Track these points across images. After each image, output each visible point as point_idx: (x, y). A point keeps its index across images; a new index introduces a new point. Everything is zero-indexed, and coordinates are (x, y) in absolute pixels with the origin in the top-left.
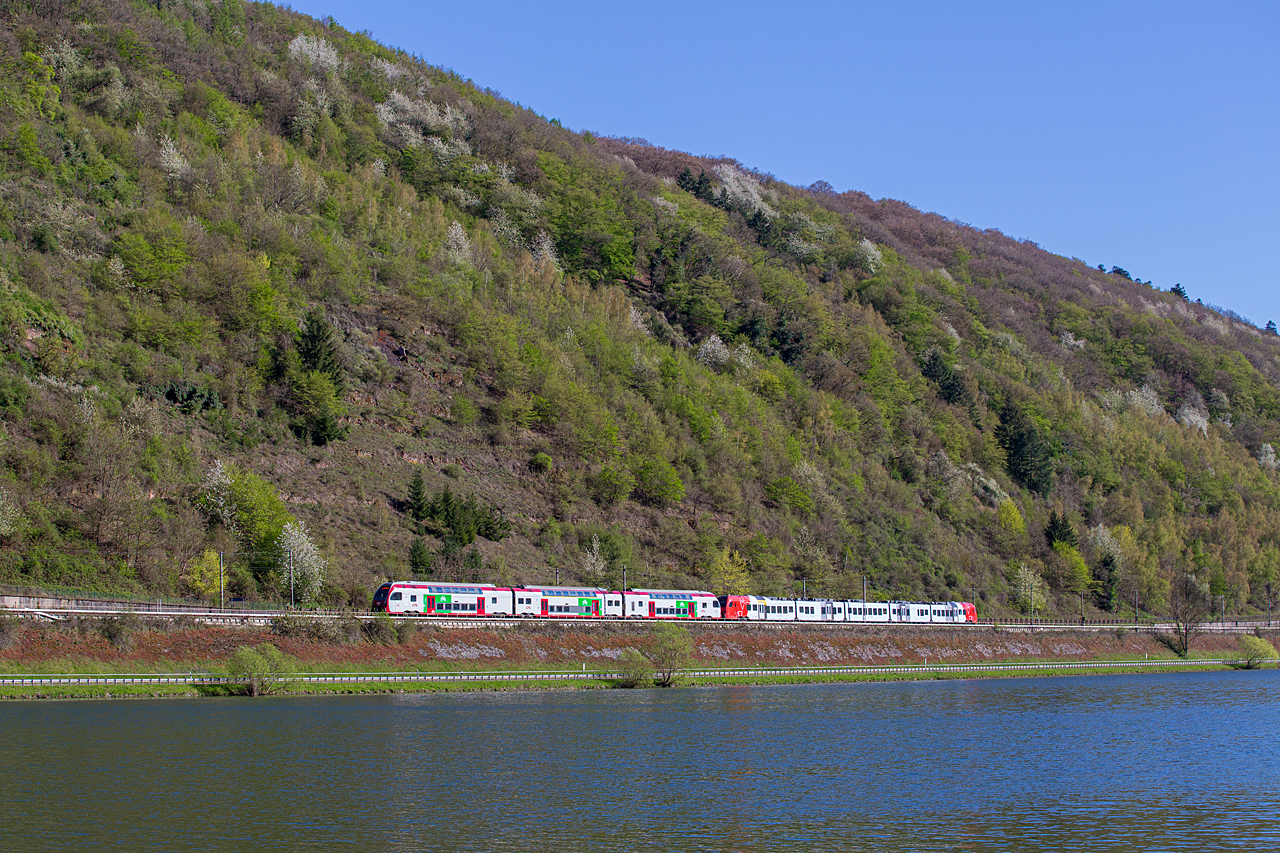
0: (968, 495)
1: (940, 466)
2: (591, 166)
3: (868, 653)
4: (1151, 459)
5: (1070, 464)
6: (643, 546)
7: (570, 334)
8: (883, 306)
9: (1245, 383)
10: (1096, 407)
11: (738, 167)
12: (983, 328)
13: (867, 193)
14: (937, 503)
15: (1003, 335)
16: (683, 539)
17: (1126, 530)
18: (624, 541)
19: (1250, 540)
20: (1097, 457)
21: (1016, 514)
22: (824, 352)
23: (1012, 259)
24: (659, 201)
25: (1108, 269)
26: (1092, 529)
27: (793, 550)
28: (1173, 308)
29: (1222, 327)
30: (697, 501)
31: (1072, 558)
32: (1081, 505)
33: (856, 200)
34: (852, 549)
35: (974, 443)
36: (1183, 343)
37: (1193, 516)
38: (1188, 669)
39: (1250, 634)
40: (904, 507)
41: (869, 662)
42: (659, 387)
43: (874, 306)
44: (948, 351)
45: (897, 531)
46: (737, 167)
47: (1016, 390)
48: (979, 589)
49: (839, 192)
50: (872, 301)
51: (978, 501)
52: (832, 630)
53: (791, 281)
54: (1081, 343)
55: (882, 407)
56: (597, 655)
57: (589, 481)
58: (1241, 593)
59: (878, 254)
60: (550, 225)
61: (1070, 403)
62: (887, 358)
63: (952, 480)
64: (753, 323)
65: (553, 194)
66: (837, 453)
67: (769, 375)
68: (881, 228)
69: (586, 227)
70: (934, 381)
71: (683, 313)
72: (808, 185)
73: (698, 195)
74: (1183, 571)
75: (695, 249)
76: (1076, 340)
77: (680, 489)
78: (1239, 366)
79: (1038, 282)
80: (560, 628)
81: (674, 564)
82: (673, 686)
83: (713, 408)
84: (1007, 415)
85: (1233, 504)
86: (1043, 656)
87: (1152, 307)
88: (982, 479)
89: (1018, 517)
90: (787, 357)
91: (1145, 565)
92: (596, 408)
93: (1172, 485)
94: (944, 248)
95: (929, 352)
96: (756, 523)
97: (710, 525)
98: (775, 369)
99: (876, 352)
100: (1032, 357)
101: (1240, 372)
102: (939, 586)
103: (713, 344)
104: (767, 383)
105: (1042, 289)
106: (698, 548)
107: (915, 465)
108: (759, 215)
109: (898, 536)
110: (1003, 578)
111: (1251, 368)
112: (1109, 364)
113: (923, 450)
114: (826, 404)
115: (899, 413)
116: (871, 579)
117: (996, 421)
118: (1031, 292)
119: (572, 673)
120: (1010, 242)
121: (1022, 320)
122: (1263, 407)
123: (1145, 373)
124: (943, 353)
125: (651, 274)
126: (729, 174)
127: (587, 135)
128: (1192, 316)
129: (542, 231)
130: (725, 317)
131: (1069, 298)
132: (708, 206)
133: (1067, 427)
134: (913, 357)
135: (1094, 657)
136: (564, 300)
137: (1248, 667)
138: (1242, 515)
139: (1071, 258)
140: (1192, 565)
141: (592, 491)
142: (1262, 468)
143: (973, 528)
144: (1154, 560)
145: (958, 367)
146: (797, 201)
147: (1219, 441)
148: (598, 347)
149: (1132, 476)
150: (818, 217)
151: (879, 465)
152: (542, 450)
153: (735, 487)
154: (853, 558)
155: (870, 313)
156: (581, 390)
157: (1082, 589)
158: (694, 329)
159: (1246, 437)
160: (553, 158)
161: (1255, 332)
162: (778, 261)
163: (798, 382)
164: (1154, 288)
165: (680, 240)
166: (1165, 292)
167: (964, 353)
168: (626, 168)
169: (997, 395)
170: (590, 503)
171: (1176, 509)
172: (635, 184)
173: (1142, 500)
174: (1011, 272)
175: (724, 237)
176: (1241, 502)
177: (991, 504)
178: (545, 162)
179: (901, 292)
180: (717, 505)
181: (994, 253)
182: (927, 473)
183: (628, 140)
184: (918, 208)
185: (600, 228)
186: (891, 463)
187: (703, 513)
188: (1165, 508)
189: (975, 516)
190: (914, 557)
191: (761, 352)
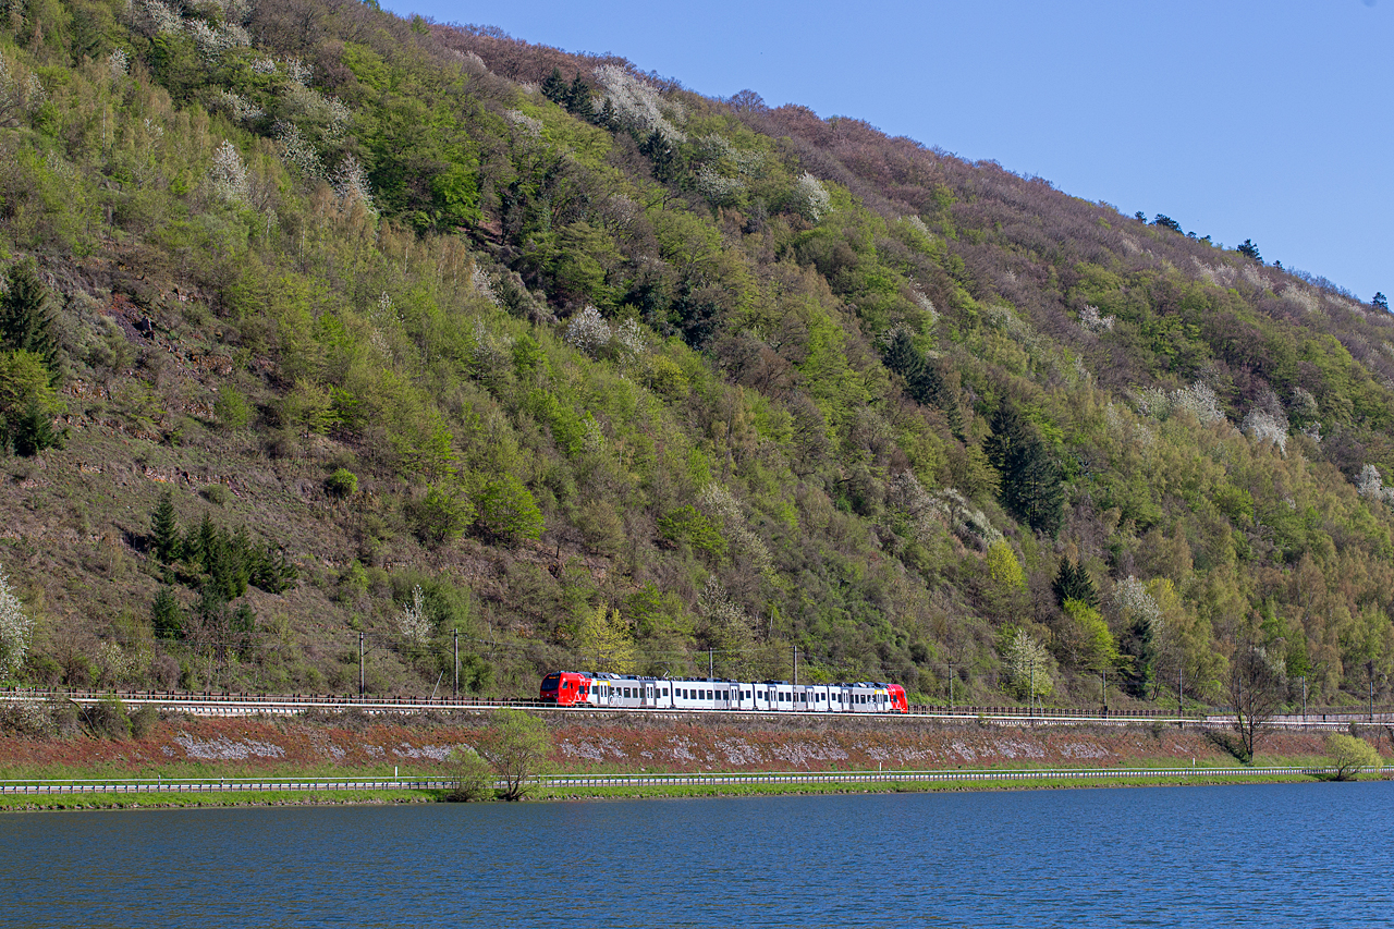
0: (945, 533)
1: (905, 492)
2: (420, 64)
3: (799, 755)
4: (1205, 485)
5: (1090, 492)
6: (485, 605)
7: (385, 302)
8: (831, 268)
9: (1343, 379)
10: (1128, 412)
11: (630, 70)
12: (969, 299)
13: (811, 108)
14: (901, 544)
15: (998, 309)
16: (541, 593)
17: (1168, 584)
18: (459, 594)
19: (1344, 600)
20: (1128, 482)
21: (1010, 558)
22: (745, 331)
23: (1014, 203)
24: (516, 116)
25: (1150, 218)
26: (1120, 583)
27: (696, 609)
28: (1240, 274)
29: (1309, 301)
30: (562, 539)
31: (1092, 623)
32: (1104, 548)
33: (795, 119)
34: (779, 608)
35: (955, 460)
36: (1251, 321)
37: (1263, 565)
38: (1253, 780)
39: (1344, 733)
40: (853, 549)
41: (801, 767)
42: (511, 378)
43: (817, 268)
44: (920, 331)
45: (843, 583)
46: (628, 69)
47: (1015, 386)
48: (959, 666)
49: (772, 107)
50: (815, 261)
51: (959, 542)
52: (749, 722)
53: (700, 231)
54: (1109, 321)
55: (825, 409)
56: (416, 756)
57: (409, 511)
58: (1330, 673)
59: (824, 195)
60: (361, 148)
61: (1090, 406)
62: (834, 340)
63: (922, 512)
64: (645, 290)
65: (366, 104)
66: (761, 472)
67: (664, 362)
68: (827, 157)
69: (411, 151)
70: (900, 373)
71: (547, 274)
72: (728, 96)
73: (570, 109)
74: (1249, 642)
75: (566, 185)
76: (1101, 317)
77: (537, 521)
78: (1331, 356)
79: (1050, 236)
80: (364, 716)
81: (529, 627)
82: (522, 799)
83: (585, 408)
84: (1002, 421)
85: (1320, 550)
86: (1046, 760)
87: (1210, 272)
88: (964, 511)
89: (1015, 564)
90: (693, 337)
91: (1194, 632)
92: (421, 406)
93: (1235, 522)
94: (919, 187)
95: (893, 333)
96: (644, 570)
97: (579, 572)
98: (676, 354)
99: (817, 331)
100: (1038, 340)
101: (1333, 364)
102: (901, 660)
103: (587, 318)
104: (665, 374)
105: (1055, 246)
106: (563, 606)
107: (871, 491)
108: (656, 138)
109: (845, 590)
110: (993, 650)
111: (1348, 359)
112: (1147, 352)
113: (882, 469)
114: (746, 403)
115: (849, 418)
116: (806, 650)
117: (985, 430)
118: (1039, 249)
119: (379, 781)
120: (1011, 179)
121: (1026, 288)
122: (1365, 413)
123: (1198, 364)
124: (913, 334)
125: (503, 220)
126: (617, 78)
127: (417, 22)
128: (1267, 284)
129: (349, 155)
130: (607, 281)
131: (1093, 259)
132: (584, 124)
133: (1087, 440)
134: (870, 340)
135: (1119, 762)
136: (379, 254)
137: (1339, 778)
138: (1334, 565)
139: (1097, 202)
140: (1261, 635)
141: (414, 523)
142: (1364, 499)
143: (952, 581)
144: (1206, 625)
145: (935, 354)
146: (713, 120)
147: (1302, 461)
148: (425, 321)
149: (1176, 509)
150: (741, 142)
151: (819, 491)
152: (343, 466)
153: (616, 520)
154: (781, 620)
155: (813, 278)
156: (399, 380)
157: (1104, 666)
158: (563, 297)
159: (1341, 455)
160: (368, 52)
161: (1357, 309)
162: (683, 202)
163: (708, 373)
164: (1214, 245)
165: (544, 171)
166: (1230, 252)
167: (943, 335)
168: (469, 68)
169: (987, 393)
170: (411, 541)
171: (1240, 556)
172: (482, 93)
173: (1190, 543)
174: (1012, 221)
175: (606, 168)
176: (1332, 547)
177: (978, 547)
178: (355, 58)
179: (855, 248)
180: (591, 544)
181: (987, 194)
182: (887, 503)
183: (475, 29)
184: (883, 131)
185: (430, 151)
186: (836, 488)
187: (570, 557)
188: (1224, 554)
189: (954, 563)
190: (868, 620)
191: (655, 330)
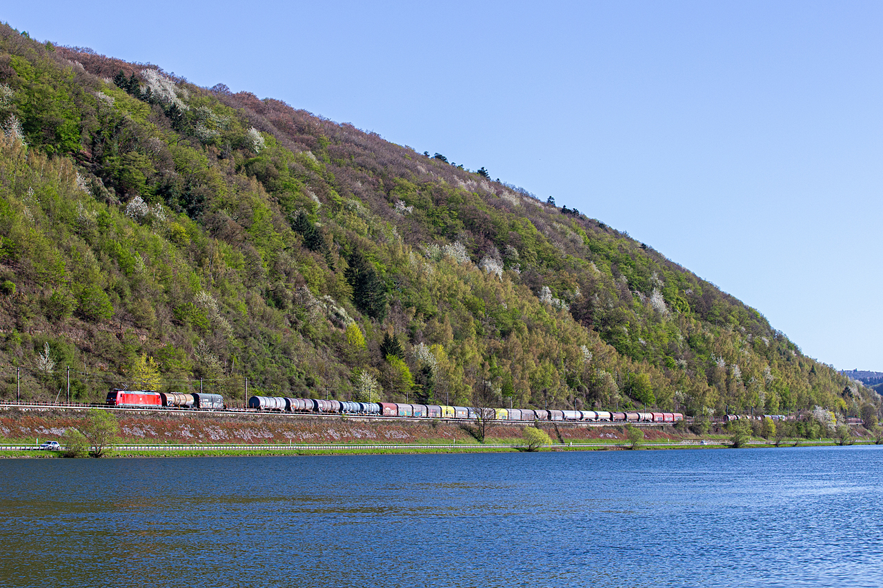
0: (324, 319)
1: (303, 297)
2: (51, 67)
3: (247, 435)
4: (460, 296)
5: (400, 298)
6: (82, 353)
7: (30, 193)
8: (264, 178)
9: (532, 241)
10: (420, 257)
11: (160, 72)
12: (338, 196)
13: (255, 94)
14: (301, 325)
15: (352, 202)
16: (112, 348)
17: (440, 348)
18: (68, 347)
19: (532, 357)
20: (420, 293)
21: (359, 334)
22: (220, 210)
23: (361, 145)
24: (100, 95)
25: (432, 155)
26: (415, 346)
27: (193, 357)
28: (479, 185)
29: (514, 200)
30: (123, 319)
31: (400, 367)
32: (407, 328)
33: (246, 99)
34: (237, 357)
35: (329, 280)
36: (484, 210)
37: (490, 338)
38: (485, 451)
39: (531, 426)
40: (276, 327)
41: (249, 442)
42: (97, 234)
43: (257, 178)
44: (311, 212)
45: (271, 345)
46: (159, 71)
47: (361, 242)
48: (331, 389)
49: (234, 93)
50: (256, 174)
51: (331, 324)
52: (222, 417)
53: (195, 155)
54: (410, 209)
55: (261, 252)
56: (47, 433)
57: (43, 303)
58: (524, 395)
59: (262, 139)
60: (18, 111)
61: (400, 253)
62: (266, 216)
63: (312, 308)
64: (167, 187)
65: (22, 88)
66: (227, 286)
67: (177, 226)
68: (265, 120)
69: (45, 113)
70: (301, 234)
71: (116, 179)
72: (211, 86)
73: (129, 92)
74: (482, 378)
75: (126, 132)
76: (406, 206)
77: (110, 309)
78: (527, 229)
79: (379, 163)
80: (20, 412)
81: (106, 366)
82: (103, 456)
83: (136, 250)
84: (354, 260)
85: (520, 330)
86: (377, 439)
87: (463, 183)
88: (334, 307)
89: (361, 336)
90: (191, 213)
91: (454, 373)
92: (49, 248)
93: (476, 316)
94: (311, 136)
95: (297, 213)
96: (166, 336)
97: (132, 337)
98: (183, 223)
99: (258, 212)
100: (373, 218)
101: (528, 233)
102: (301, 386)
103: (137, 202)
104: (177, 233)
105: (383, 169)
106: (122, 354)
107: (286, 296)
108: (174, 108)
109: (271, 348)
110: (349, 381)
111: (535, 231)
112: (430, 225)
113: (291, 285)
114: (220, 249)
115: (274, 257)
116: (251, 380)
117: (346, 265)
118: (374, 170)
119: (28, 446)
120: (359, 133)
121: (367, 190)
122: (543, 259)
123: (456, 232)
124: (308, 214)
125: (93, 150)
126: (153, 76)
127: (48, 45)
128: (493, 191)
129: (12, 114)
130: (147, 183)
131: (402, 176)
132: (136, 100)
133: (399, 271)
134: (285, 217)
135: (415, 441)
136: (27, 167)
137: (530, 450)
138: (527, 339)
139: (404, 146)
140: (489, 375)
141: (45, 310)
142: (542, 304)
143: (327, 344)
144: (461, 370)
145: (319, 225)
146: (204, 99)
147: (510, 284)
148: (51, 202)
149: (445, 308)
150: (218, 111)
151: (258, 296)
152: (9, 279)
153: (152, 309)
154: (238, 364)
155: (254, 183)
156: (38, 233)
157: (407, 391)
158: (124, 191)
159: (531, 281)
160: (23, 61)
161: (540, 205)
162: (187, 142)
163: (200, 232)
164: (465, 169)
165: (115, 124)
166: (473, 173)
167: (323, 214)
168: (76, 69)
169: (346, 246)
170: (43, 318)
171: (478, 333)
172: (84, 81)
173: (452, 325)
174: (359, 155)
175: (147, 124)
176: (526, 329)
177: (341, 326)
178: (17, 63)
179: (277, 167)
180: (138, 322)
181: (347, 141)
182: (293, 302)
183: (79, 49)
184: (292, 106)
185: (56, 114)
186: (267, 294)
187: (127, 328)
188: (469, 332)
189: (329, 335)
190: (283, 364)
191: (172, 210)
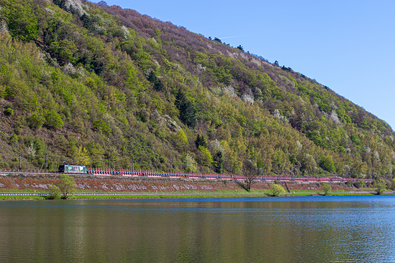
0: (166, 127)
1: (155, 115)
3: (134, 188)
4: (233, 114)
5: (203, 116)
6: (49, 146)
7: (17, 62)
8: (130, 52)
9: (269, 85)
10: (212, 94)
12: (168, 62)
13: (120, 6)
14: (154, 131)
15: (176, 64)
16: (63, 143)
17: (225, 142)
18: (42, 143)
19: (272, 147)
20: (213, 113)
22: (110, 70)
23: (177, 34)
24: (47, 9)
25: (213, 39)
26: (213, 141)
27: (104, 147)
29: (258, 63)
30: (68, 128)
31: (206, 152)
32: (207, 132)
33: (116, 9)
34: (125, 147)
35: (167, 107)
36: (243, 68)
37: (250, 137)
38: (251, 196)
39: (273, 183)
40: (142, 132)
41: (135, 191)
42: (51, 83)
43: (127, 52)
44: (155, 70)
45: (141, 141)
47: (182, 86)
48: (172, 164)
49: (110, 6)
50: (126, 50)
51: (169, 129)
52: (122, 179)
53: (98, 41)
54: (204, 68)
55: (133, 92)
56: (37, 187)
57: (27, 120)
58: (269, 167)
59: (128, 32)
60: (6, 18)
61: (202, 92)
62: (135, 73)
63: (160, 121)
64: (84, 58)
65: (6, 5)
66: (117, 110)
67: (91, 79)
68: (129, 21)
69: (19, 19)
70: (152, 82)
71: (57, 54)
73: (61, 7)
74: (247, 158)
75: (61, 29)
76: (202, 67)
77: (61, 123)
78: (265, 79)
79: (188, 44)
80: (24, 176)
81: (60, 152)
82: (67, 199)
83: (72, 92)
84: (179, 96)
85: (265, 133)
86: (198, 190)
87: (231, 54)
88: (170, 121)
89: (185, 136)
90: (97, 72)
91: (233, 155)
92: (29, 91)
93: (242, 125)
94: (151, 29)
95: (148, 71)
96: (90, 137)
97: (73, 137)
98: (93, 77)
99: (130, 71)
100: (187, 73)
101: (266, 81)
102: (157, 162)
103: (69, 66)
104: (91, 82)
105: (189, 46)
106: (69, 146)
107: (146, 115)
108: (84, 16)
109: (142, 143)
110: (180, 160)
111: (270, 80)
112: (215, 77)
113: (149, 109)
114: (113, 91)
115: (139, 95)
117: (174, 99)
118: (185, 47)
119: (31, 193)
120: (175, 27)
121: (182, 58)
122: (275, 95)
123: (229, 80)
124: (153, 71)
125: (44, 38)
128: (247, 58)
129: (3, 20)
130: (73, 56)
131: (200, 50)
132: (65, 12)
133: (201, 101)
134: (142, 73)
135: (216, 190)
136: (13, 48)
137: (274, 196)
138: (269, 137)
139: (198, 34)
140: (250, 156)
141: (29, 123)
142: (275, 119)
143: (168, 140)
144: (236, 153)
145: (159, 77)
146: (97, 10)
147: (258, 108)
148: (28, 67)
149: (226, 121)
150: (105, 16)
151: (132, 115)
152: (9, 107)
153: (82, 123)
154: (126, 151)
155: (126, 55)
156: (23, 84)
157: (209, 164)
158: (61, 60)
159: (269, 106)
161: (271, 65)
162: (93, 34)
163: (102, 82)
164: (231, 46)
165: (55, 25)
166: (235, 48)
167: (161, 71)
169: (174, 88)
170: (28, 128)
171: (243, 134)
172: (38, 2)
173: (230, 130)
174: (177, 39)
175: (72, 24)
176: (268, 132)
177: (174, 131)
179: (137, 47)
180: (76, 129)
181: (170, 32)
182: (150, 118)
184: (140, 13)
185: (25, 19)
186: (136, 114)
187: (70, 132)
188: (239, 134)
189: (169, 135)
190: (148, 151)
191: (87, 70)
